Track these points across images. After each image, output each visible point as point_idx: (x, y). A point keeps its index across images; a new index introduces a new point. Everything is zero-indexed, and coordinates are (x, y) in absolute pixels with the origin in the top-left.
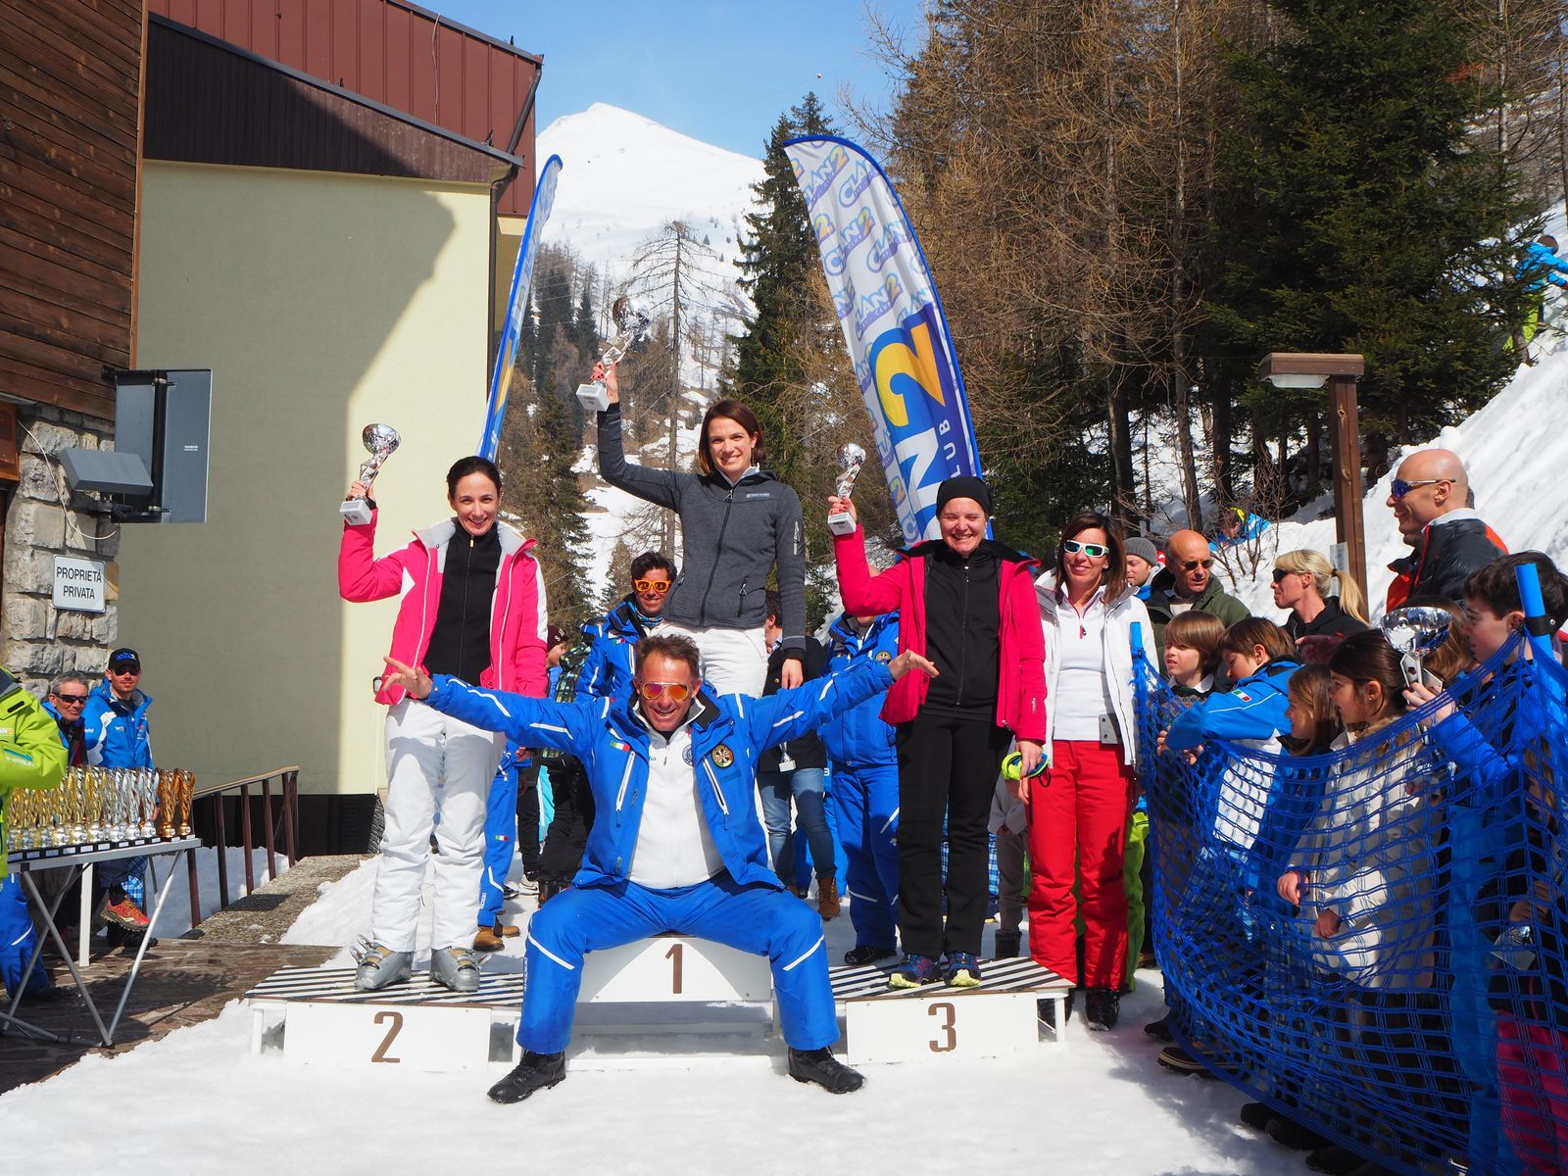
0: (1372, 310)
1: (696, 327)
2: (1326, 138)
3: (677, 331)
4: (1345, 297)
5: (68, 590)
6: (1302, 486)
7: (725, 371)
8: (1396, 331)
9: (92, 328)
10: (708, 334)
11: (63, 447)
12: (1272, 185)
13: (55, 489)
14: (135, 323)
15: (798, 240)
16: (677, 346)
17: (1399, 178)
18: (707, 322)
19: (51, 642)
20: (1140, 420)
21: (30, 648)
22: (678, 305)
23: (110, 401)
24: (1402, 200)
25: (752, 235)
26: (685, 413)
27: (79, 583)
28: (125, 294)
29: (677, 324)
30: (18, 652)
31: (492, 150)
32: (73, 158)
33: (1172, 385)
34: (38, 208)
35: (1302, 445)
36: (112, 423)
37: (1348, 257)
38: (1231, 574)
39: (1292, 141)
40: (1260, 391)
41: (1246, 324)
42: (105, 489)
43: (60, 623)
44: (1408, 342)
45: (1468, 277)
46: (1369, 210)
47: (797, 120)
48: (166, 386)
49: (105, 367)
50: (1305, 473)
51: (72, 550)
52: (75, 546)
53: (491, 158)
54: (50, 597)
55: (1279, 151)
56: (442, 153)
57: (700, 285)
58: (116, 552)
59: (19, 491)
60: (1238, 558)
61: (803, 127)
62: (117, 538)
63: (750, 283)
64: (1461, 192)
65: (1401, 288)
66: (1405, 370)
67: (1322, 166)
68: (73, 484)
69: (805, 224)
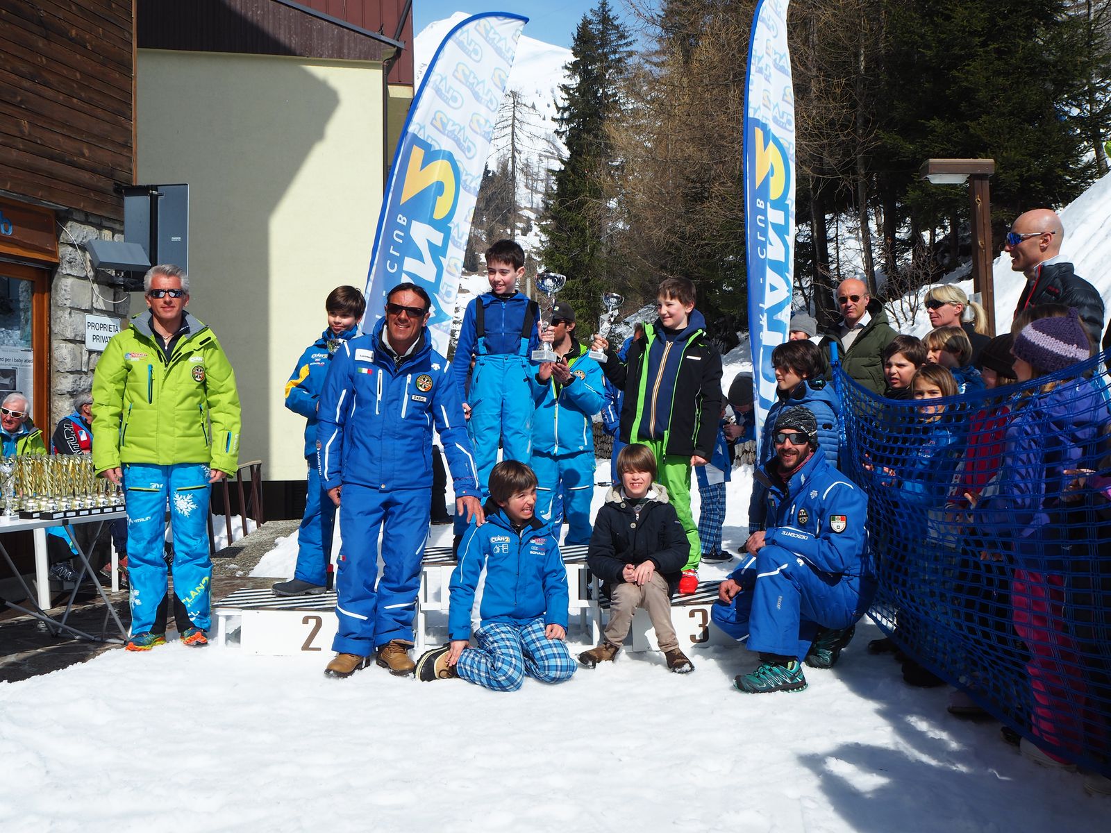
0: (998, 133)
1: (527, 165)
2: (967, 12)
3: (514, 166)
4: (979, 124)
5: (96, 338)
6: (946, 261)
7: (548, 195)
8: (1015, 148)
9: (105, 156)
10: (536, 170)
11: (88, 239)
12: (929, 47)
13: (84, 269)
14: (136, 153)
15: (596, 103)
16: (514, 177)
17: (1018, 40)
18: (535, 163)
19: (86, 373)
20: (833, 218)
21: (71, 378)
22: (514, 149)
23: (119, 208)
24: (1020, 54)
25: (564, 99)
26: (520, 225)
27: (103, 333)
28: (128, 133)
29: (514, 162)
30: (64, 381)
31: (383, 38)
32: (87, 37)
33: (856, 191)
34: (65, 72)
35: (946, 232)
36: (122, 223)
37: (982, 95)
38: (897, 320)
39: (942, 14)
40: (918, 192)
41: (908, 146)
42: (118, 268)
43: (91, 361)
44: (1023, 155)
45: (1066, 109)
46: (996, 62)
47: (594, 18)
48: (157, 196)
49: (115, 184)
50: (949, 252)
51: (98, 310)
52: (99, 308)
53: (383, 44)
54: (84, 342)
55: (932, 22)
56: (349, 40)
57: (530, 135)
58: (128, 312)
59: (59, 270)
60: (902, 309)
61: (599, 23)
62: (128, 302)
63: (564, 132)
64: (1062, 48)
65: (1019, 117)
66: (1021, 176)
67: (964, 32)
68: (96, 264)
69: (601, 91)
